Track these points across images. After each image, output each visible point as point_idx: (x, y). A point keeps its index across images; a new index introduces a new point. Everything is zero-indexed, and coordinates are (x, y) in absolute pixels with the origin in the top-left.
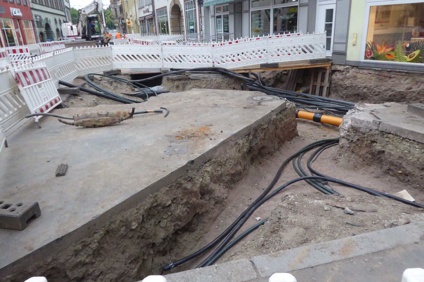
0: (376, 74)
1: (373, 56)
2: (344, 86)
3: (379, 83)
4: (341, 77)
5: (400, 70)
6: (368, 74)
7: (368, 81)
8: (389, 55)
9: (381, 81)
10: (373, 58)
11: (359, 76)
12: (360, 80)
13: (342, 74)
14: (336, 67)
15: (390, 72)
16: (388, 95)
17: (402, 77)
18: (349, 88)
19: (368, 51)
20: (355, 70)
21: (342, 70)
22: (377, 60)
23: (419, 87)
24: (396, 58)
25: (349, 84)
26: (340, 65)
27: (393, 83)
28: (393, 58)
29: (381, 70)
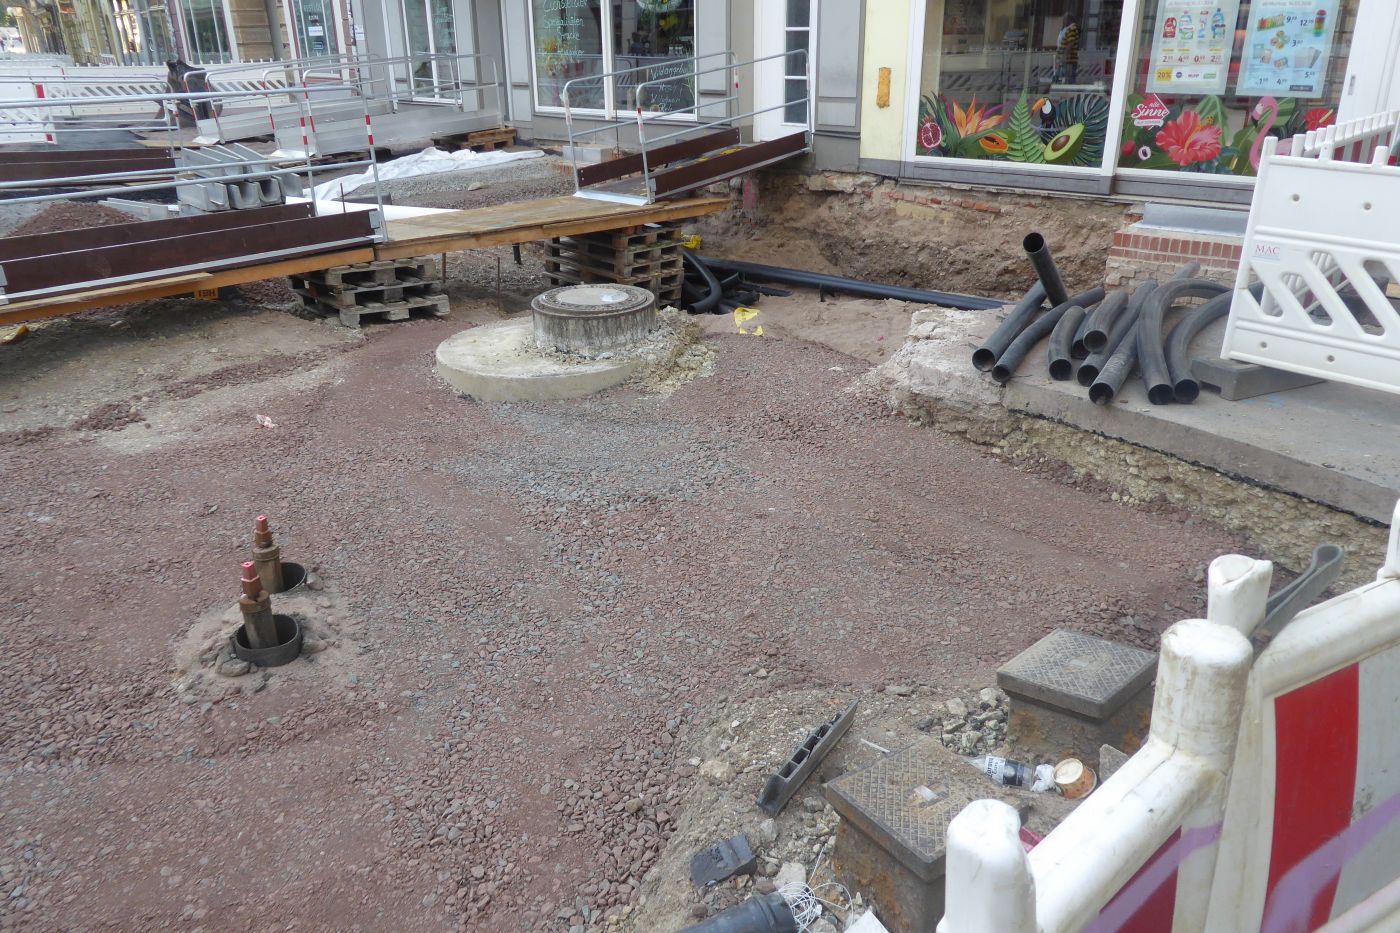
0: (955, 204)
1: (944, 145)
2: (856, 244)
3: (965, 235)
4: (847, 215)
5: (1027, 190)
6: (929, 203)
7: (930, 227)
8: (992, 140)
9: (971, 225)
10: (944, 152)
11: (902, 208)
12: (905, 223)
13: (850, 205)
14: (829, 181)
15: (997, 194)
16: (994, 271)
17: (1033, 210)
18: (873, 249)
19: (928, 125)
20: (888, 190)
21: (850, 190)
22: (955, 157)
23: (1083, 243)
24: (1013, 149)
25: (875, 237)
26: (843, 173)
27: (1007, 231)
28: (1005, 151)
29: (971, 190)
